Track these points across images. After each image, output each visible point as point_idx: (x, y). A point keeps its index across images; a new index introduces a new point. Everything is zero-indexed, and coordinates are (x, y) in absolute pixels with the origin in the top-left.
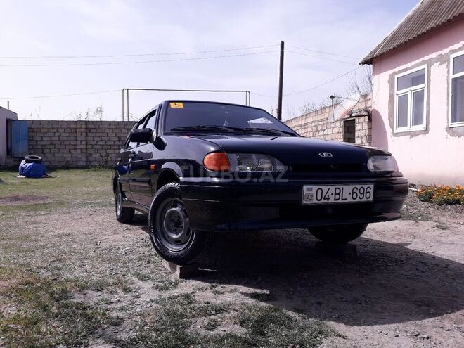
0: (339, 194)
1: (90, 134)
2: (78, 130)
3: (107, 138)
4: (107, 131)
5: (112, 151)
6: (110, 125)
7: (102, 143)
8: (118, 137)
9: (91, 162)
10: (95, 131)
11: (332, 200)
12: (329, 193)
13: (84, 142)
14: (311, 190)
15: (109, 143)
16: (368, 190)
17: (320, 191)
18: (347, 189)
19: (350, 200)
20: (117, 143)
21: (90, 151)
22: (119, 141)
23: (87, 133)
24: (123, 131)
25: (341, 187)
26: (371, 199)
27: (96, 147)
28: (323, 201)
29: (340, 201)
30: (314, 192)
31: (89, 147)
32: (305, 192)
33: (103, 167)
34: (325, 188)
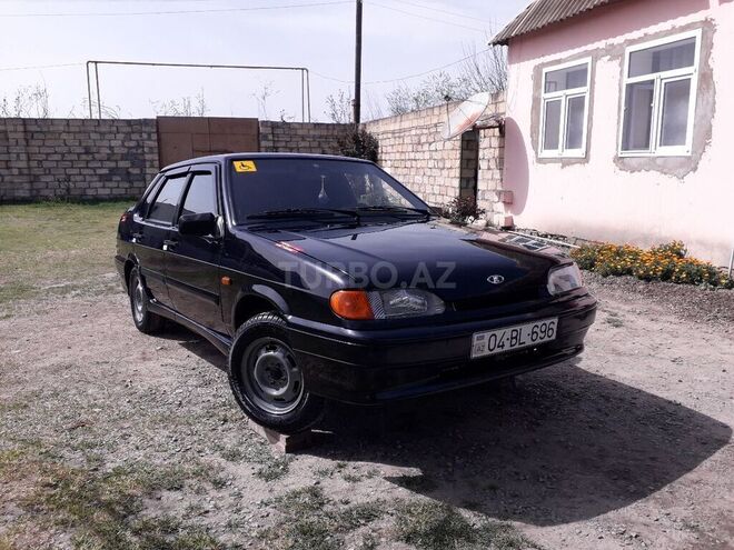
0: (516, 338)
1: (33, 142)
2: (10, 135)
3: (65, 150)
4: (64, 136)
5: (75, 171)
6: (68, 125)
7: (56, 157)
8: (86, 148)
9: (38, 190)
10: (42, 136)
11: (507, 347)
12: (504, 339)
13: (23, 157)
14: (483, 337)
15: (68, 157)
16: (552, 326)
17: (493, 338)
18: (526, 329)
19: (529, 343)
20: (84, 157)
21: (36, 171)
22: (87, 153)
23: (27, 140)
24: (93, 136)
25: (518, 328)
26: (554, 337)
27: (46, 164)
28: (498, 350)
29: (517, 346)
30: (486, 341)
31: (34, 164)
32: (475, 342)
33: (63, 199)
34: (499, 333)
